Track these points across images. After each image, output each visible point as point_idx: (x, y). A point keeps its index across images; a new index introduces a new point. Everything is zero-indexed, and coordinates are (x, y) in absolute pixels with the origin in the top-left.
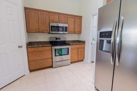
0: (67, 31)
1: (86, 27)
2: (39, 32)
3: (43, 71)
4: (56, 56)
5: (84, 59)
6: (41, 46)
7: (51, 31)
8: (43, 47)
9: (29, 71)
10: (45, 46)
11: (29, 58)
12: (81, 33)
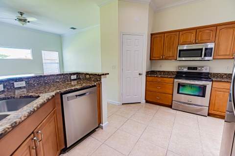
0: (211, 56)
2: (162, 59)
3: (158, 106)
4: (178, 93)
7: (179, 57)
8: (162, 77)
9: (144, 101)
10: (165, 77)
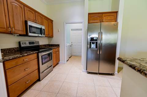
0: (44, 34)
1: (59, 31)
4: (42, 64)
5: (59, 61)
6: (26, 54)
7: (30, 32)
8: (29, 55)
10: (32, 54)
11: (9, 81)
12: (53, 37)
